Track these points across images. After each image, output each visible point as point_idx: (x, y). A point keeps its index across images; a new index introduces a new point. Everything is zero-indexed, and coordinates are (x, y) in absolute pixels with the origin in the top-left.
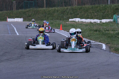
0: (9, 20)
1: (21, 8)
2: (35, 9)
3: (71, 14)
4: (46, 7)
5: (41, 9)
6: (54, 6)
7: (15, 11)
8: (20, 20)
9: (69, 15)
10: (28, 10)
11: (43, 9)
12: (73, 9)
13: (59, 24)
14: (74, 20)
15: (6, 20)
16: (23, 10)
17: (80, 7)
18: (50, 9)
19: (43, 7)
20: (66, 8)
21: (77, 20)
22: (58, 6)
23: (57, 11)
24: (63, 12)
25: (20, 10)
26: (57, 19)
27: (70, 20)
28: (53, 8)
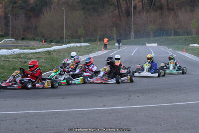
0: (147, 45)
1: (156, 36)
2: (166, 37)
3: (191, 41)
4: (174, 36)
5: (170, 37)
6: (179, 35)
7: (152, 39)
8: (155, 45)
9: (190, 42)
10: (161, 38)
11: (172, 37)
12: (193, 38)
13: (183, 48)
14: (193, 45)
15: (145, 45)
16: (158, 38)
17: (197, 36)
18: (177, 37)
19: (171, 36)
20: (187, 37)
21: (196, 45)
22: (182, 35)
23: (182, 39)
24: (186, 40)
25: (155, 38)
26: (181, 44)
27: (191, 45)
28: (179, 37)
